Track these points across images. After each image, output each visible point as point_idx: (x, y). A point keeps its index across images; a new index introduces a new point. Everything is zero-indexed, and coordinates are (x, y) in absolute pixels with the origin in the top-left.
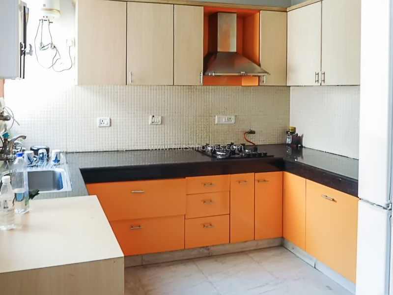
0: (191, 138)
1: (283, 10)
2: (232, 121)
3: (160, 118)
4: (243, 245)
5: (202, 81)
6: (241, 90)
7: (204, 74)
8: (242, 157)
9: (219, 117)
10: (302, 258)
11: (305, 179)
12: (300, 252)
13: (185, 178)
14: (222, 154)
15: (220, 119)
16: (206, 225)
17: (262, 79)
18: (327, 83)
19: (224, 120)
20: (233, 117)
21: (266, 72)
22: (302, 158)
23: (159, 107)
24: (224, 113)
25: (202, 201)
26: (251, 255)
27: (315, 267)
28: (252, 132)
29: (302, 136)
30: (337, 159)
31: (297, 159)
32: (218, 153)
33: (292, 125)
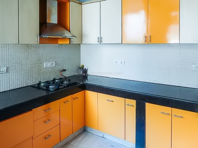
0: (29, 79)
1: (80, 3)
2: (54, 65)
3: (5, 68)
4: (67, 139)
5: (39, 41)
6: (58, 46)
7: (40, 37)
8: (65, 87)
9: (46, 63)
10: (96, 134)
11: (97, 93)
12: (94, 131)
13: (31, 110)
14: (53, 87)
15: (47, 65)
16: (46, 137)
17: (72, 40)
18: (103, 43)
19: (49, 64)
20: (54, 63)
21: (75, 36)
22: (88, 80)
23: (4, 60)
24: (49, 61)
25: (43, 122)
26: (72, 143)
27: (103, 137)
28: (64, 70)
29: (87, 69)
30: (104, 79)
31: (85, 81)
32: (50, 87)
33: (82, 64)
